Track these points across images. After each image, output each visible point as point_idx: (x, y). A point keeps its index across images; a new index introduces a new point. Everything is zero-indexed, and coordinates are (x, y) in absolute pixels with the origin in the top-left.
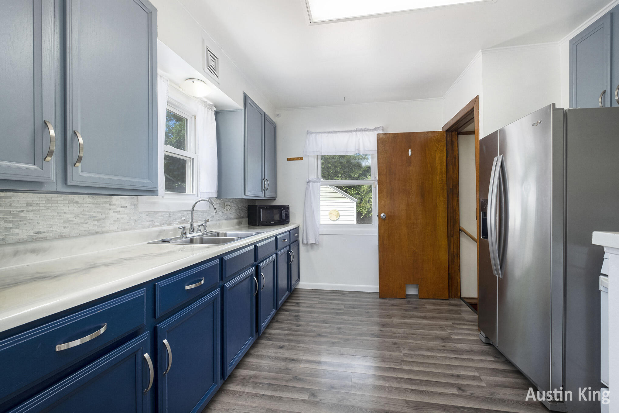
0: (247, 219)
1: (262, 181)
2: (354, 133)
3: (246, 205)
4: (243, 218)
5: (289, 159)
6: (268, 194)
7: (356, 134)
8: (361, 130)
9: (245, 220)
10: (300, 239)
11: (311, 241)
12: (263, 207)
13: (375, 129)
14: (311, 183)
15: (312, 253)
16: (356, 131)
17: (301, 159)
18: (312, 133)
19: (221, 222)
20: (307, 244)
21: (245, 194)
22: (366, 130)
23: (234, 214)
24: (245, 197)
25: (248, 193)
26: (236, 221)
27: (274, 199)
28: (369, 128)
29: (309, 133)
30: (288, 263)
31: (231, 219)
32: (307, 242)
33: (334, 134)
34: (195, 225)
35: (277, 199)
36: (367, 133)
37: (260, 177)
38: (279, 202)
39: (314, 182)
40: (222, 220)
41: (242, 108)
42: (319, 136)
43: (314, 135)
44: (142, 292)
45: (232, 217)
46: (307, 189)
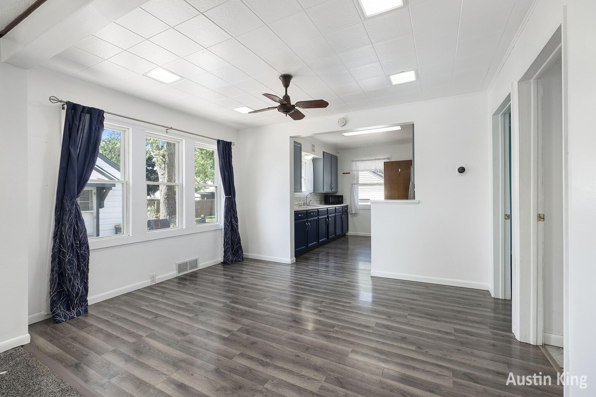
0: (324, 201)
1: (330, 185)
2: (374, 161)
3: (324, 195)
4: (322, 201)
5: (343, 173)
6: (333, 190)
7: (375, 162)
8: (378, 159)
9: (323, 202)
10: (349, 211)
11: (354, 212)
12: (331, 196)
13: (384, 159)
14: (353, 185)
15: (354, 218)
16: (375, 160)
17: (349, 173)
18: (354, 161)
19: (314, 202)
20: (352, 214)
21: (323, 191)
22: (380, 159)
23: (319, 199)
24: (323, 192)
25: (324, 190)
26: (319, 202)
27: (337, 192)
28: (381, 158)
29: (353, 161)
30: (341, 220)
31: (317, 201)
32: (352, 212)
33: (365, 162)
34: (307, 202)
35: (338, 192)
36: (381, 161)
37: (329, 183)
38: (339, 194)
39: (355, 184)
40: (314, 201)
41: (323, 158)
42: (357, 162)
43: (355, 162)
44: (306, 211)
45: (318, 200)
46: (352, 187)
